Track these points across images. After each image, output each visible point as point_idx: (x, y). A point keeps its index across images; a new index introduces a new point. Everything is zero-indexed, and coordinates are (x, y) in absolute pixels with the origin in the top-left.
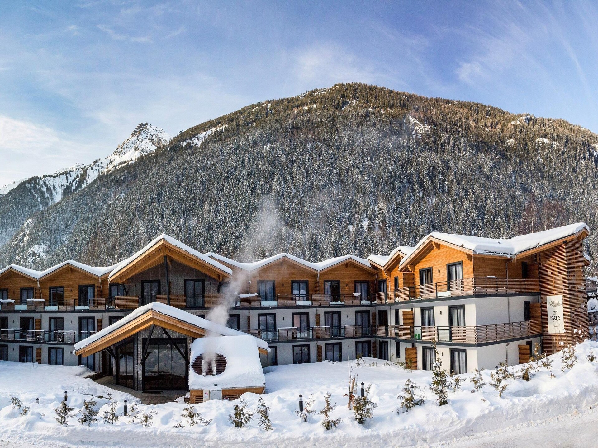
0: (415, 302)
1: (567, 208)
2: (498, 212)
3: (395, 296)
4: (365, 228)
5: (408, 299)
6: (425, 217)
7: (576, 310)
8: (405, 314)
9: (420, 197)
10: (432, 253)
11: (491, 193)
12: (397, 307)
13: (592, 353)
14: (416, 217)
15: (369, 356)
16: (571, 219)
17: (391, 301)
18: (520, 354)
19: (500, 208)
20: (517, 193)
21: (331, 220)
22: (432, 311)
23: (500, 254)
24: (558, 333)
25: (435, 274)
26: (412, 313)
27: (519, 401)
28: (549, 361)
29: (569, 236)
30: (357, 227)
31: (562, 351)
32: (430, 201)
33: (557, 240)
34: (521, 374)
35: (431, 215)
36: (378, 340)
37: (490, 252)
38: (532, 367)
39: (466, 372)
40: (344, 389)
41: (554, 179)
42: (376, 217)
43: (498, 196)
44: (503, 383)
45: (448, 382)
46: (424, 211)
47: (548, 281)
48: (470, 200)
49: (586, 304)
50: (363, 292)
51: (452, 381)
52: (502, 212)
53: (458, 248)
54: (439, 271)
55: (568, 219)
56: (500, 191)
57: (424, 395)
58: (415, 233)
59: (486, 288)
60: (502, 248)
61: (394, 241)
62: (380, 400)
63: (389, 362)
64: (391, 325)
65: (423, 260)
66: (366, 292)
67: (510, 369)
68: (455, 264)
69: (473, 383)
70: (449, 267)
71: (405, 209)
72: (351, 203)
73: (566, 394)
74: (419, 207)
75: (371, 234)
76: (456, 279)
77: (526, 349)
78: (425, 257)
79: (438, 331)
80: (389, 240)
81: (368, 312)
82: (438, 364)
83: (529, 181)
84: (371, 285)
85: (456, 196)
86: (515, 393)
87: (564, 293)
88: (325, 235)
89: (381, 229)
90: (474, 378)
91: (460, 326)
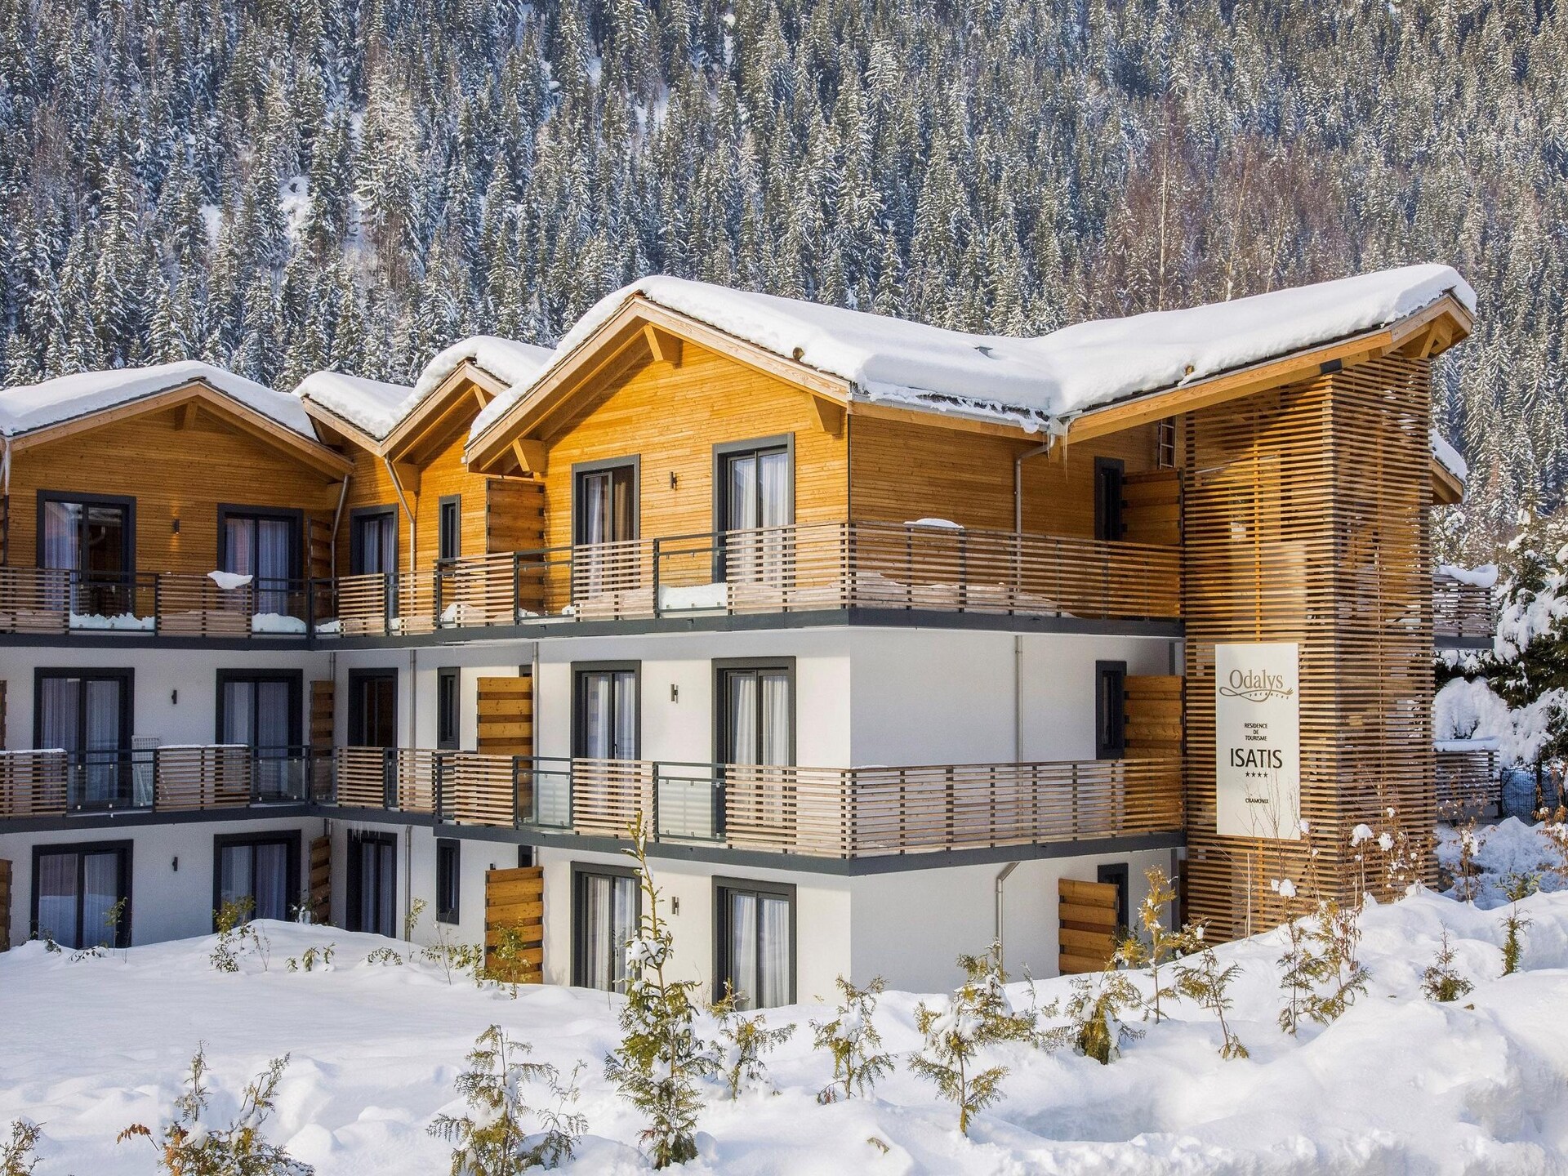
0: (546, 631)
1: (1352, 192)
2: (987, 199)
3: (440, 600)
4: (295, 230)
5: (505, 618)
6: (612, 201)
7: (1373, 728)
8: (487, 693)
9: (588, 90)
10: (639, 385)
11: (957, 91)
12: (446, 655)
13: (1448, 958)
14: (563, 198)
15: (291, 917)
16: (1373, 248)
17: (419, 622)
18: (1064, 924)
19: (997, 178)
20: (1092, 96)
21: (96, 160)
22: (629, 682)
23: (988, 412)
24: (1270, 835)
25: (652, 494)
26: (523, 688)
27: (1057, 1160)
28: (1218, 971)
29: (1357, 333)
30: (251, 220)
31: (1284, 928)
32: (642, 115)
33: (1289, 352)
34: (1069, 1021)
35: (641, 188)
36: (342, 827)
37: (936, 398)
38: (1128, 994)
39: (793, 1000)
40: (129, 1097)
41: (1292, 26)
42: (356, 173)
43: (989, 111)
44: (981, 1060)
45: (699, 1044)
46: (609, 167)
47: (1227, 567)
48: (844, 126)
49: (1426, 706)
50: (266, 570)
51: (723, 1041)
52: (1006, 201)
53: (776, 368)
54: (674, 480)
55: (1356, 249)
56: (1000, 82)
57: (570, 1108)
58: (556, 278)
59: (910, 578)
60: (998, 379)
61: (450, 313)
62: (337, 1146)
63: (397, 945)
64: (413, 750)
65: (593, 419)
66: (282, 570)
67: (1017, 997)
68: (756, 452)
69: (827, 1050)
70: (725, 462)
71: (510, 146)
72: (214, 81)
73: (1303, 1149)
74: (582, 140)
75: (325, 265)
76: (760, 523)
77: (1096, 904)
78: (601, 401)
79: (656, 787)
80: (424, 307)
81: (293, 678)
82: (654, 947)
83: (1160, 32)
84: (312, 532)
85: (777, 96)
86: (1041, 1116)
87: (1312, 634)
88: (58, 243)
89: (378, 241)
90: (831, 1029)
91: (771, 762)
